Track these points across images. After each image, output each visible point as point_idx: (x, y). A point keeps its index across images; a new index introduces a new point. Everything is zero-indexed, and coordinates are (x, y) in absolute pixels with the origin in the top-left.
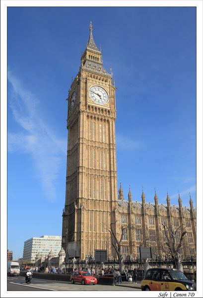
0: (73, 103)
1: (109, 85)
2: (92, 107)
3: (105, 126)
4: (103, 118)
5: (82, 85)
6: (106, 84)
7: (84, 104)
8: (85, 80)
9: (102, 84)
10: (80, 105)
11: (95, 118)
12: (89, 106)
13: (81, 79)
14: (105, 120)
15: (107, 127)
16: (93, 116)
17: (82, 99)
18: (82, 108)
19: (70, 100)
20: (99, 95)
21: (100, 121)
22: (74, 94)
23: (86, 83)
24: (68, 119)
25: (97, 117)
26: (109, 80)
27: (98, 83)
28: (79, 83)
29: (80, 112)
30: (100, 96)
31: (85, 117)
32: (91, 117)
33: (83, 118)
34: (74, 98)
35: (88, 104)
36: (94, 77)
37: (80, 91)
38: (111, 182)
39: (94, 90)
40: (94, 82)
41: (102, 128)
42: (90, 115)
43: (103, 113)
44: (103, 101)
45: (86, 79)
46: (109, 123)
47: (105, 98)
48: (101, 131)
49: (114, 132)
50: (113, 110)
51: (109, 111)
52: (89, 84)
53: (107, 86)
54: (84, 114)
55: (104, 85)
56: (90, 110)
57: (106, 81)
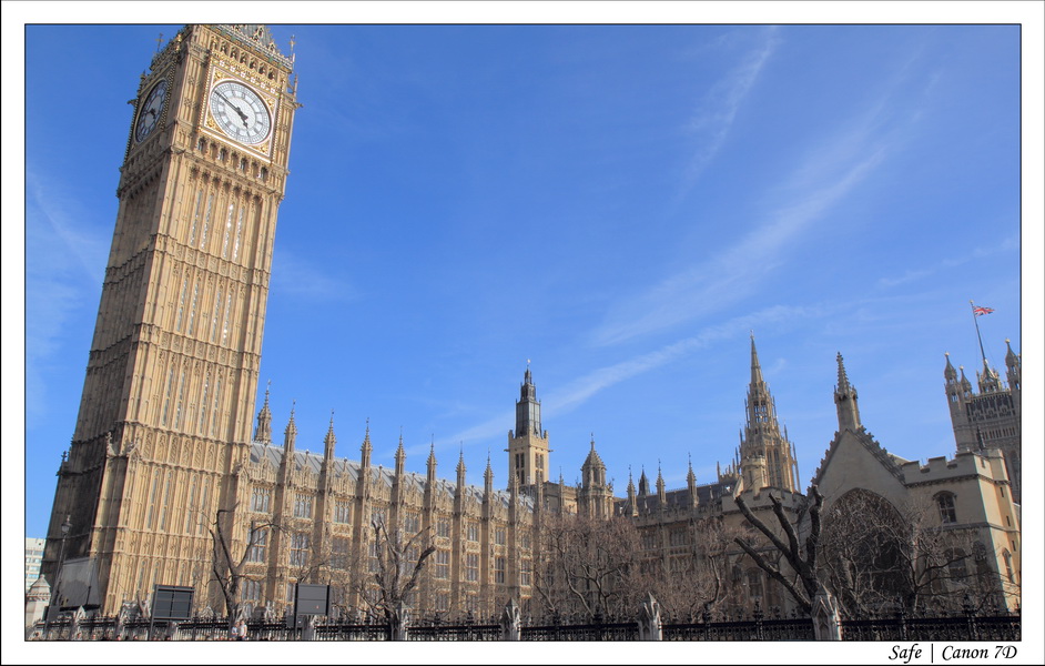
0: (149, 120)
1: (279, 91)
2: (214, 146)
3: (246, 212)
4: (244, 188)
5: (192, 67)
6: (268, 86)
7: (189, 130)
8: (202, 56)
9: (258, 80)
10: (172, 129)
11: (217, 180)
12: (203, 141)
13: (190, 50)
14: (248, 194)
15: (252, 216)
16: (213, 174)
17: (183, 113)
18: (179, 139)
19: (141, 106)
20: (240, 113)
21: (231, 194)
22: (161, 92)
23: (205, 65)
24: (126, 165)
25: (224, 178)
26: (281, 75)
27: (243, 75)
28: (180, 59)
29: (168, 152)
30: (244, 118)
31: (185, 172)
32: (206, 176)
33: (178, 174)
34: (156, 104)
35: (203, 132)
36: (235, 54)
37: (180, 84)
38: (237, 385)
39: (228, 94)
40: (233, 69)
41: (234, 218)
42: (202, 168)
43: (245, 170)
44: (252, 133)
45: (209, 52)
46: (260, 206)
47: (259, 127)
48: (229, 225)
49: (271, 236)
50: (280, 166)
51: (265, 170)
52: (213, 72)
53: (273, 91)
54: (184, 160)
55: (263, 86)
56: (204, 152)
57: (270, 76)
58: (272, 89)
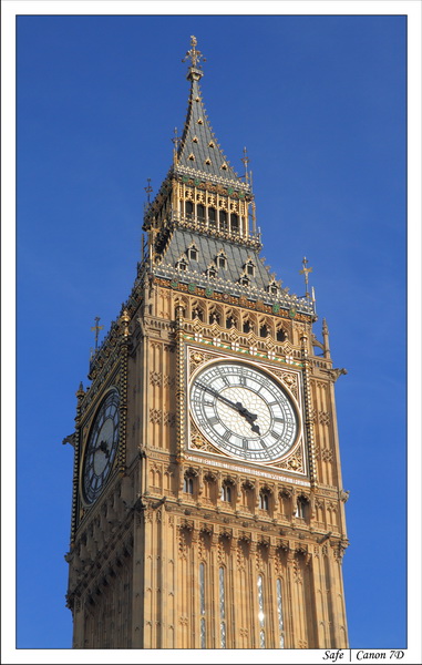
0: (100, 460)
1: (301, 357)
2: (210, 479)
3: (286, 586)
4: (274, 542)
5: (153, 358)
6: (281, 353)
7: (164, 462)
8: (165, 334)
9: (263, 348)
10: (138, 468)
11: (225, 539)
12: (191, 475)
13: (145, 330)
14: (283, 551)
15: (297, 591)
16: (217, 530)
17: (152, 437)
18: (153, 483)
19: (83, 442)
20: (243, 412)
21: (255, 558)
22: (111, 410)
23: (173, 348)
24: (75, 549)
25: (236, 532)
26: (297, 328)
27: (236, 346)
28: (133, 349)
29: (139, 508)
30: (251, 418)
31: (170, 536)
32: (206, 535)
33: (160, 539)
34: (107, 433)
35: (188, 460)
36: (216, 317)
37: (139, 390)
39: (218, 385)
40: (217, 342)
41: (268, 602)
42: (198, 523)
43: (270, 509)
44: (270, 441)
45: (174, 325)
46: (308, 569)
47: (278, 428)
48: (261, 616)
49: (340, 621)
50: (328, 485)
51: (304, 501)
52: (186, 354)
53: (290, 360)
54: (166, 516)
55: (272, 355)
56: (195, 494)
57: (281, 337)
58: (287, 357)
